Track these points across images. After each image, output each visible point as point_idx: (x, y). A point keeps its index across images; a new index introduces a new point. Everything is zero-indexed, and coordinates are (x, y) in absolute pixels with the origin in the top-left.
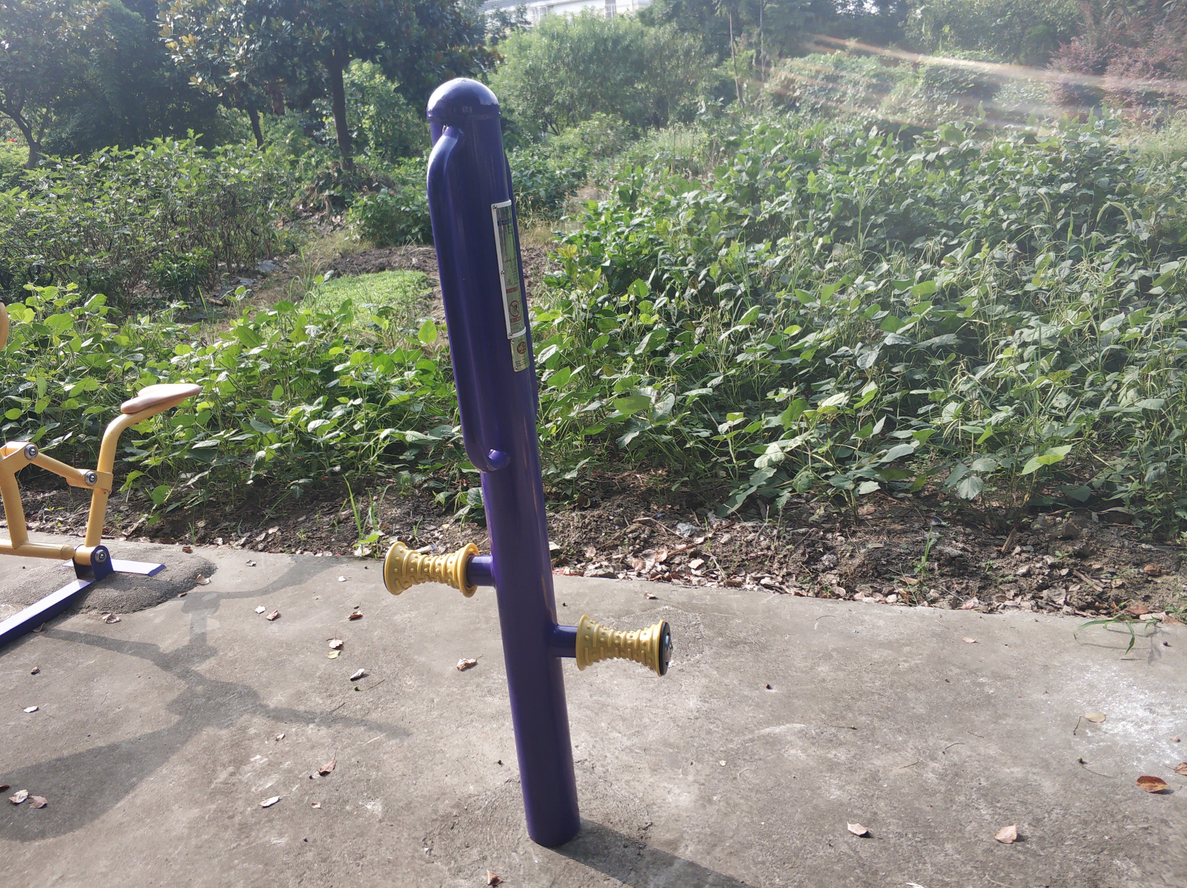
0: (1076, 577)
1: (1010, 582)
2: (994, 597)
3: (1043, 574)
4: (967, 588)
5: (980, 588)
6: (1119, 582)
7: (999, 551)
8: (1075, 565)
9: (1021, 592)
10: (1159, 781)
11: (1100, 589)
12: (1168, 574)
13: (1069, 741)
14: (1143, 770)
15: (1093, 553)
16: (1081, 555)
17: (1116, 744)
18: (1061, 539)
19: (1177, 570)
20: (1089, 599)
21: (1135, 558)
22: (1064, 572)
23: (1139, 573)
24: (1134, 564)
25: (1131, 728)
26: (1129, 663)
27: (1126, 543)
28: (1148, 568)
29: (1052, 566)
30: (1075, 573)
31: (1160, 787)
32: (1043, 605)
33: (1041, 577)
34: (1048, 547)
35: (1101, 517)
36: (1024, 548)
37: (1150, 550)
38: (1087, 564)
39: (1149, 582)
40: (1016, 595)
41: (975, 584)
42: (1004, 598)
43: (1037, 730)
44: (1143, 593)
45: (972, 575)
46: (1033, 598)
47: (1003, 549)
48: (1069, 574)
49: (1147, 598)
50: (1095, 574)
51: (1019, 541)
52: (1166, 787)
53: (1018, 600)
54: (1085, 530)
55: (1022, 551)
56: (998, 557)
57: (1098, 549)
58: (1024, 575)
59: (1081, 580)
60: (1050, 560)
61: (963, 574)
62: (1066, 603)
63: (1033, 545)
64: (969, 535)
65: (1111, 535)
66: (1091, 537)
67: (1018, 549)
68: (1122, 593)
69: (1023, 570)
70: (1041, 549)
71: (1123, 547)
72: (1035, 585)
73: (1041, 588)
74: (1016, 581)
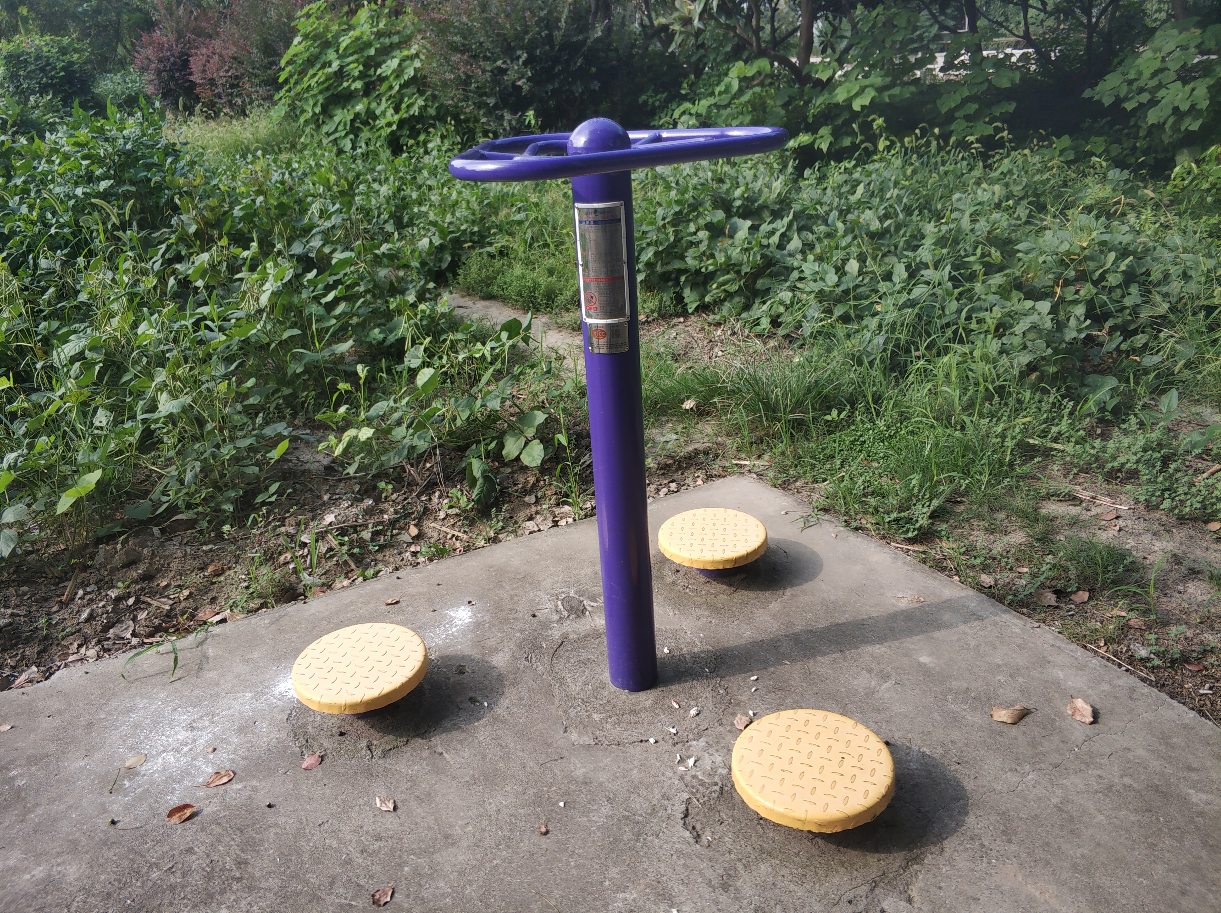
0: (144, 602)
1: (72, 634)
2: (56, 658)
3: (107, 612)
4: (23, 658)
5: (39, 653)
6: (186, 593)
7: (61, 602)
8: (143, 589)
9: (85, 642)
10: (187, 806)
11: (168, 607)
12: (230, 569)
13: (103, 804)
14: (175, 801)
15: (158, 571)
16: (148, 577)
17: (152, 784)
18: (123, 567)
19: (236, 563)
20: (157, 622)
21: (196, 564)
22: (131, 601)
23: (205, 576)
24: (199, 569)
25: (170, 757)
26: (177, 684)
27: (188, 550)
28: (211, 569)
29: (118, 600)
30: (143, 598)
31: (188, 812)
32: (110, 647)
33: (105, 616)
34: (112, 580)
35: (163, 531)
36: (88, 589)
37: (211, 550)
38: (154, 585)
39: (215, 583)
40: (80, 646)
41: (31, 651)
42: (67, 655)
43: (70, 807)
44: (211, 595)
45: (27, 641)
46: (99, 642)
47: (64, 598)
48: (137, 601)
49: (213, 600)
50: (161, 593)
51: (83, 582)
52: (194, 810)
53: (83, 650)
54: (145, 551)
55: (86, 593)
56: (61, 609)
57: (163, 566)
58: (88, 620)
59: (150, 605)
60: (113, 594)
61: (16, 644)
62: (134, 634)
63: (96, 583)
64: (24, 594)
65: (174, 548)
66: (153, 554)
67: (81, 592)
68: (191, 603)
69: (85, 615)
70: (104, 584)
71: (185, 555)
72: (99, 628)
73: (106, 628)
74: (79, 630)
